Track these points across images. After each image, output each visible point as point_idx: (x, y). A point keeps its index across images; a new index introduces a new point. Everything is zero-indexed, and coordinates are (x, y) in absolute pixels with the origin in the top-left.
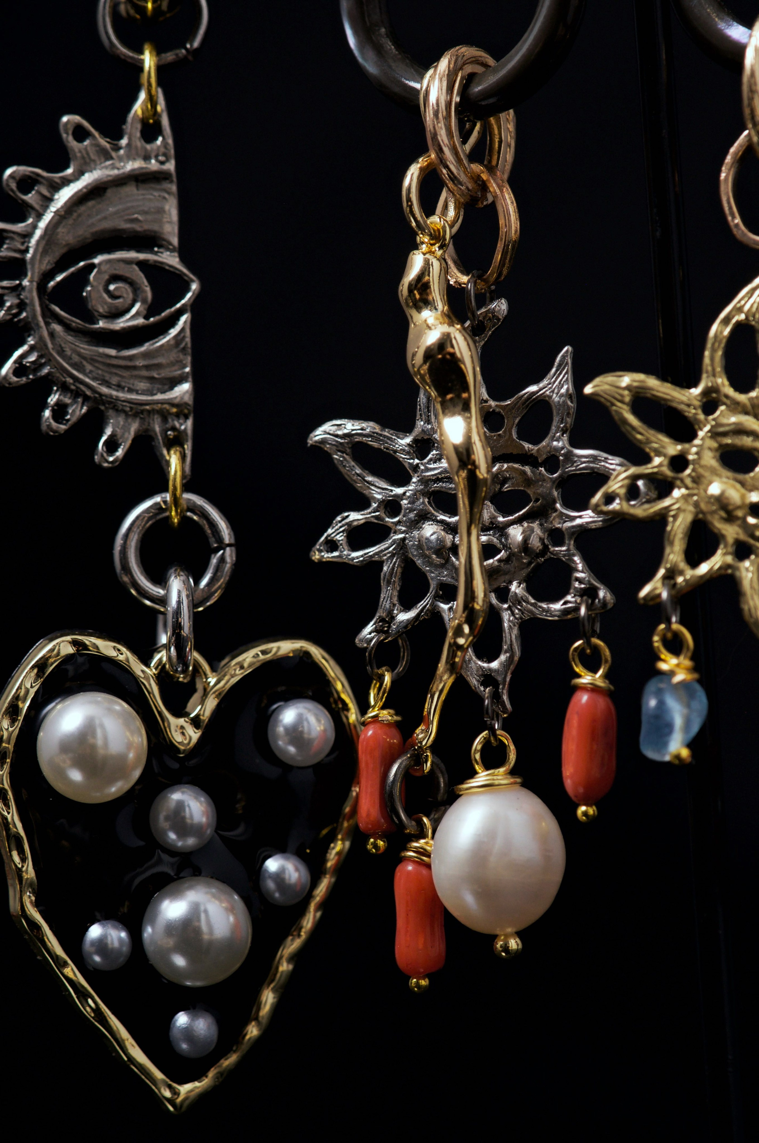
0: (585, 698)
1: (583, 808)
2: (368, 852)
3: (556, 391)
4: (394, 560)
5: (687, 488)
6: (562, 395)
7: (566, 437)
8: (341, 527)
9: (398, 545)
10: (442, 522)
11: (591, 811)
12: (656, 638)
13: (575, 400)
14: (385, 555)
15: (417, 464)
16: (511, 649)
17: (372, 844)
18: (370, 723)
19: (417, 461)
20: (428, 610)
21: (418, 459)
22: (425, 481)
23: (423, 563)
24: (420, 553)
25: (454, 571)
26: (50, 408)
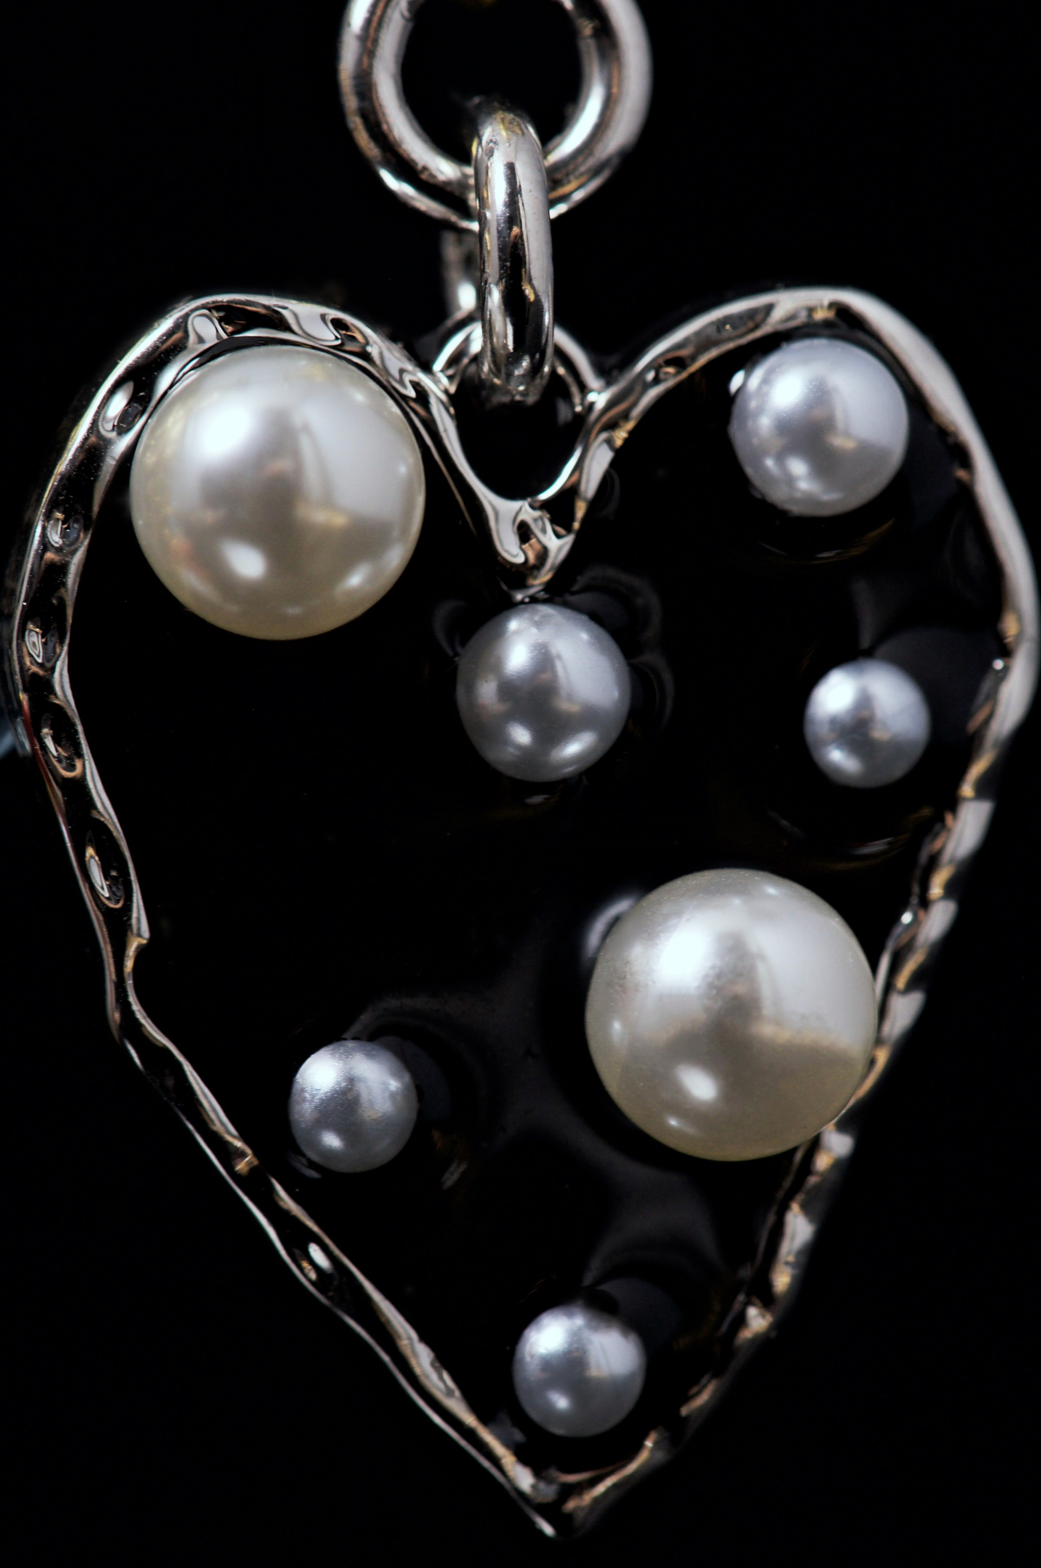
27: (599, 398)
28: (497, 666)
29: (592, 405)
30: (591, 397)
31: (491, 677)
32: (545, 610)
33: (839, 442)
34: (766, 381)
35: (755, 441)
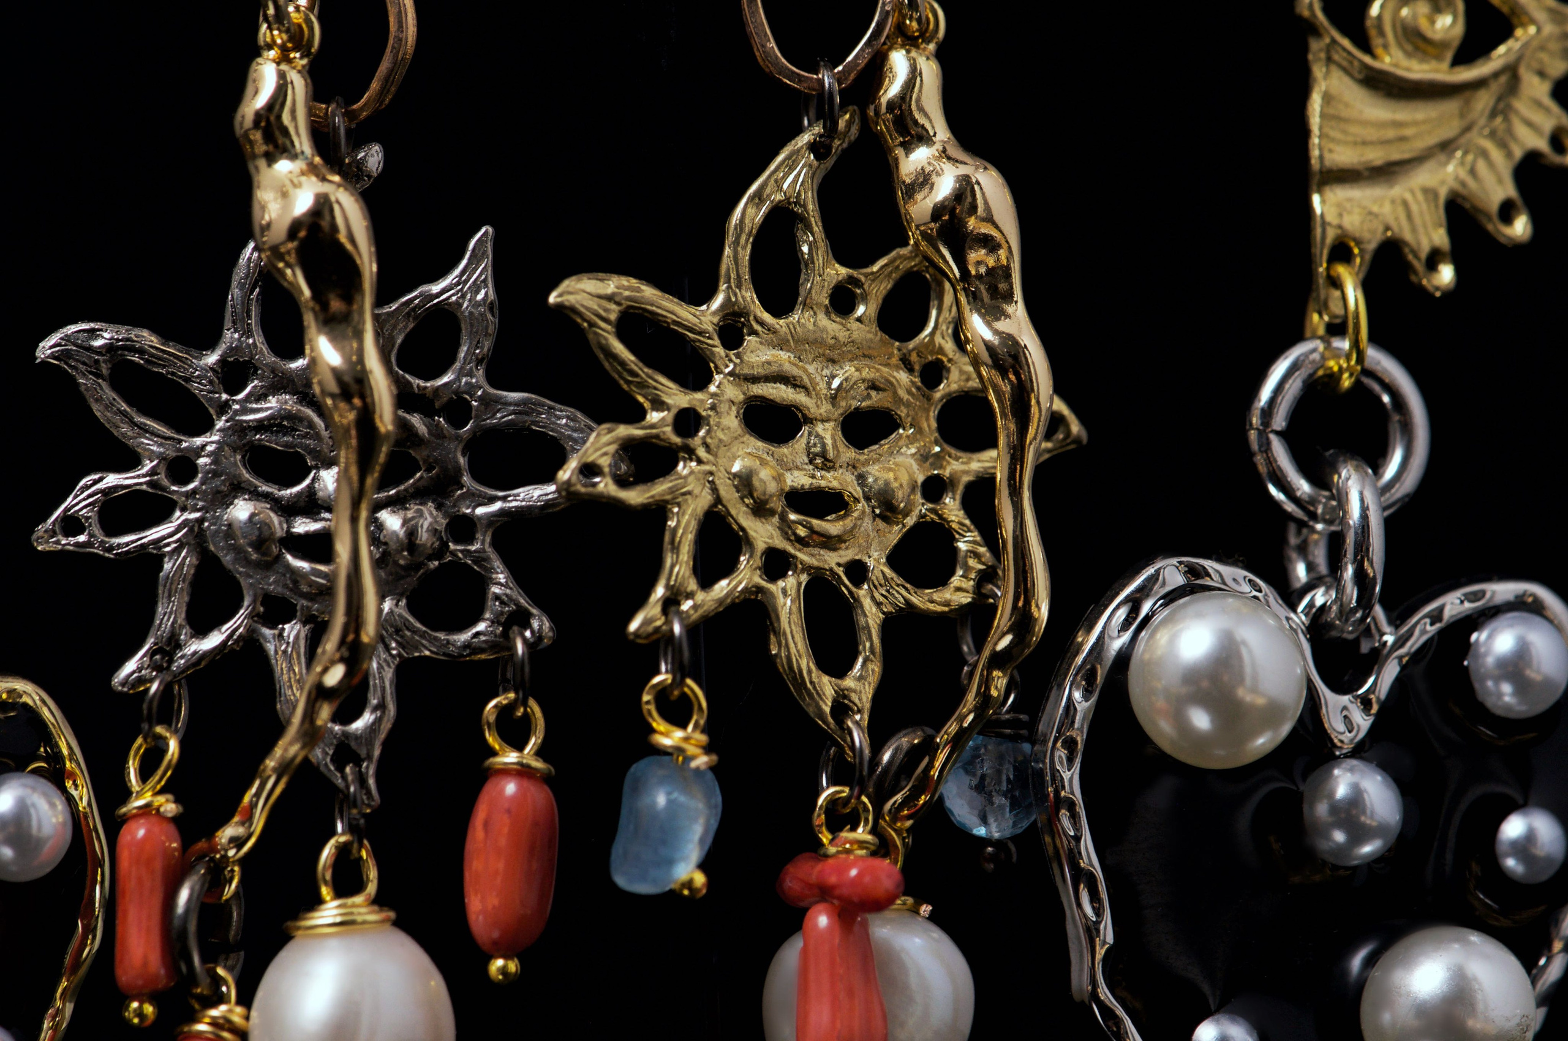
0: (511, 788)
1: (500, 962)
2: (127, 1023)
3: (468, 296)
4: (183, 554)
5: (700, 461)
6: (478, 304)
7: (480, 373)
8: (89, 496)
9: (191, 530)
10: (266, 497)
11: (513, 966)
12: (646, 698)
13: (496, 311)
14: (168, 545)
15: (227, 401)
16: (381, 706)
17: (135, 1010)
18: (135, 816)
19: (224, 396)
20: (240, 636)
21: (226, 392)
22: (239, 429)
23: (235, 560)
24: (231, 544)
25: (288, 576)
27: (1389, 639)
28: (1331, 795)
29: (1386, 642)
30: (1385, 638)
31: (1325, 801)
32: (1354, 762)
33: (1531, 674)
34: (1490, 637)
35: (1483, 670)
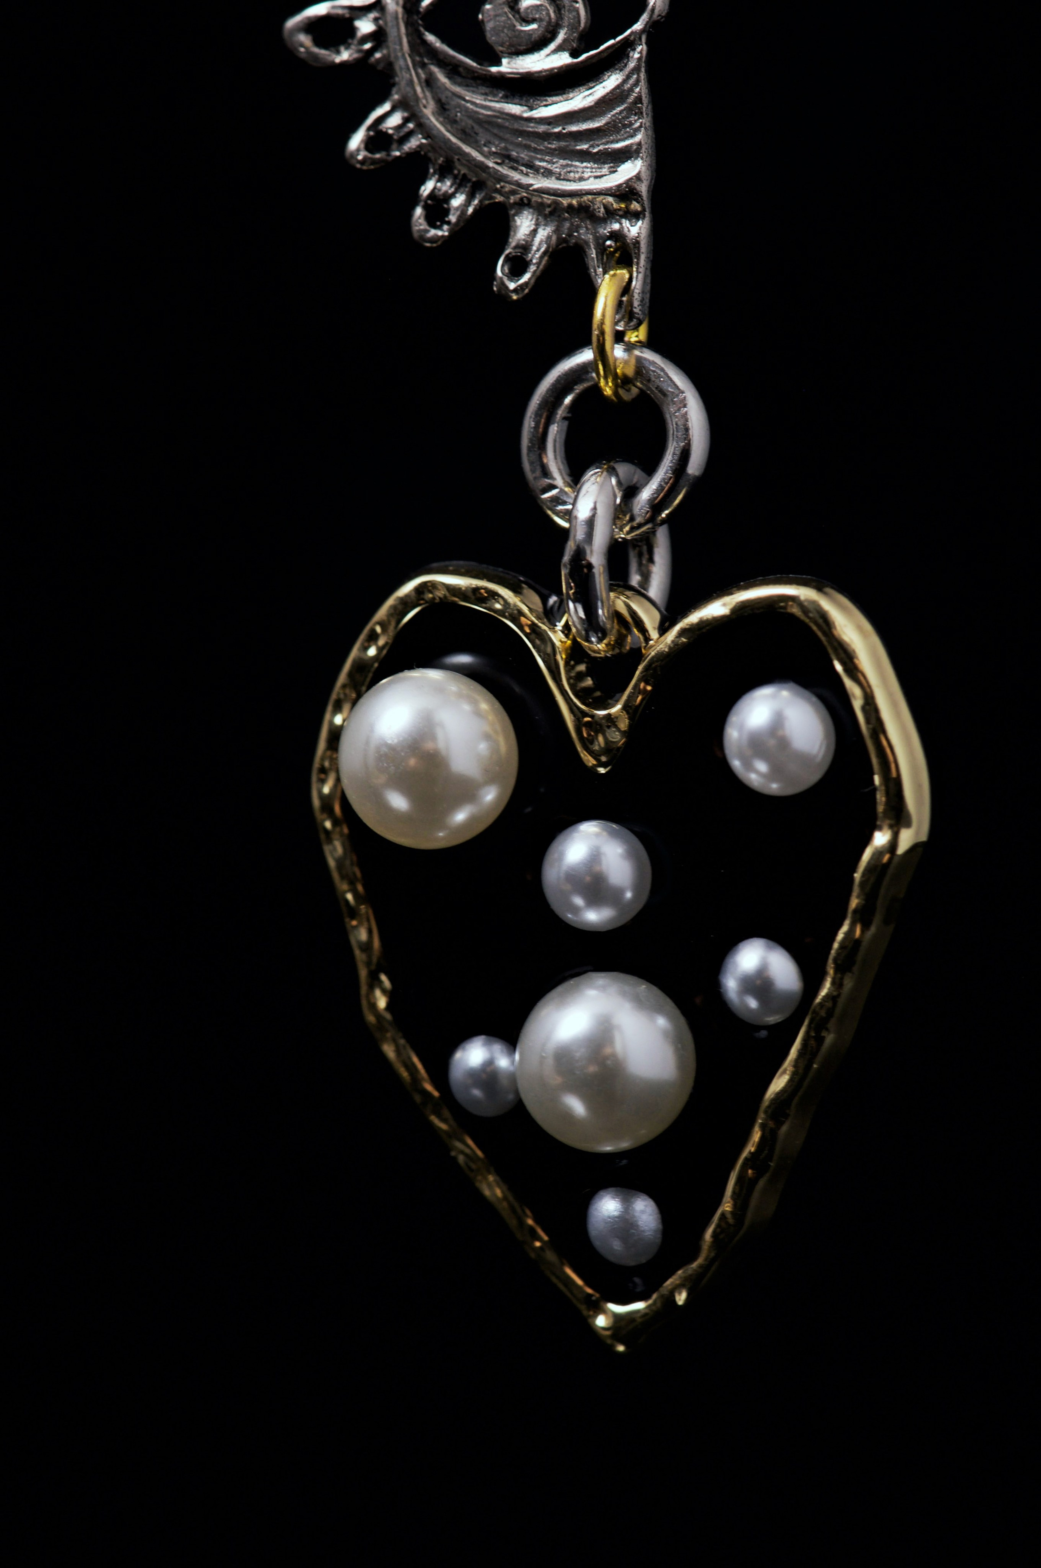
26: (422, 203)
